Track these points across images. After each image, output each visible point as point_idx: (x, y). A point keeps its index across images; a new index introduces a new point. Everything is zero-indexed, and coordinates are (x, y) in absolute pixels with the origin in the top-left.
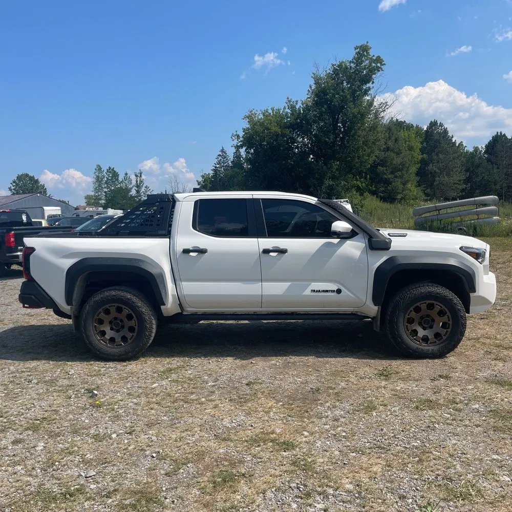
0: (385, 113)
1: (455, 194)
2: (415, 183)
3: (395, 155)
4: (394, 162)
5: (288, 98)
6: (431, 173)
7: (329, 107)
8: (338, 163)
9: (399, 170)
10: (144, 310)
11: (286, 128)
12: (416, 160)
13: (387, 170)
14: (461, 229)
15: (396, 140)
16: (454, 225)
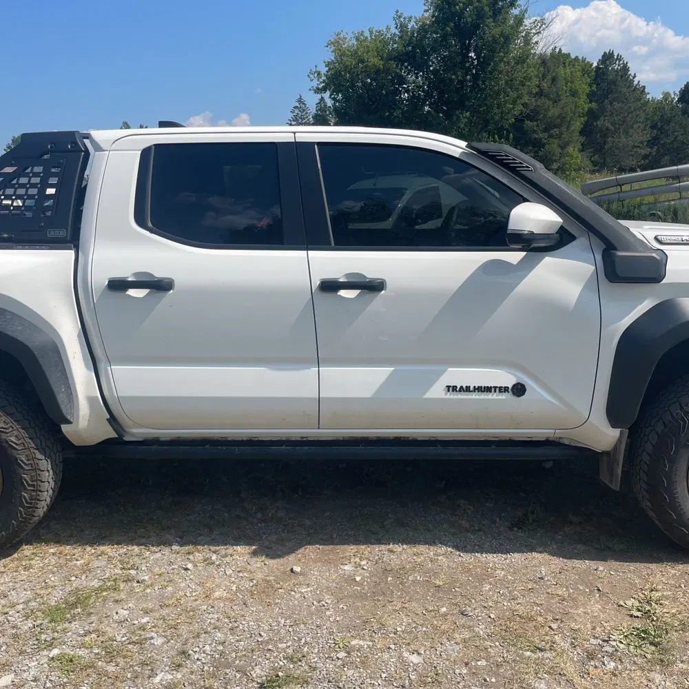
0: (541, 36)
1: (634, 162)
2: (579, 146)
3: (551, 103)
4: (550, 114)
5: (397, 12)
6: (601, 131)
7: (457, 26)
8: (468, 114)
9: (556, 126)
10: (13, 439)
11: (391, 60)
12: (581, 110)
13: (537, 126)
14: (654, 214)
15: (554, 80)
16: (644, 208)
